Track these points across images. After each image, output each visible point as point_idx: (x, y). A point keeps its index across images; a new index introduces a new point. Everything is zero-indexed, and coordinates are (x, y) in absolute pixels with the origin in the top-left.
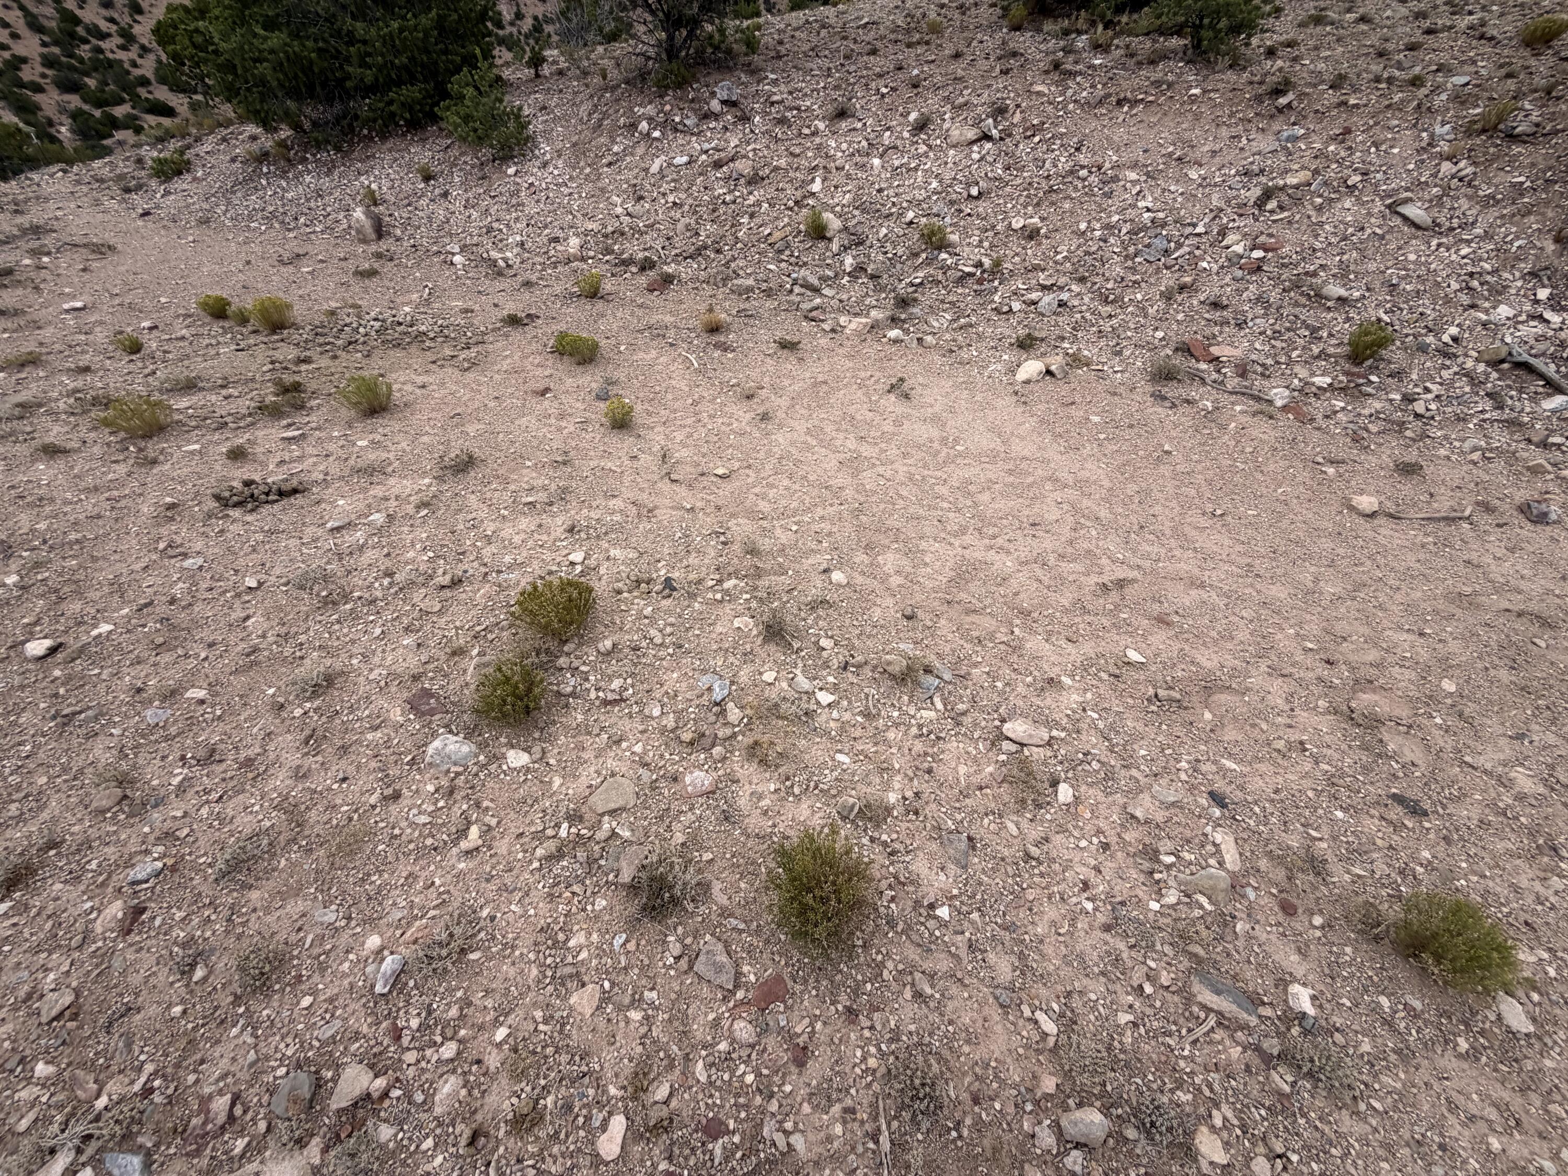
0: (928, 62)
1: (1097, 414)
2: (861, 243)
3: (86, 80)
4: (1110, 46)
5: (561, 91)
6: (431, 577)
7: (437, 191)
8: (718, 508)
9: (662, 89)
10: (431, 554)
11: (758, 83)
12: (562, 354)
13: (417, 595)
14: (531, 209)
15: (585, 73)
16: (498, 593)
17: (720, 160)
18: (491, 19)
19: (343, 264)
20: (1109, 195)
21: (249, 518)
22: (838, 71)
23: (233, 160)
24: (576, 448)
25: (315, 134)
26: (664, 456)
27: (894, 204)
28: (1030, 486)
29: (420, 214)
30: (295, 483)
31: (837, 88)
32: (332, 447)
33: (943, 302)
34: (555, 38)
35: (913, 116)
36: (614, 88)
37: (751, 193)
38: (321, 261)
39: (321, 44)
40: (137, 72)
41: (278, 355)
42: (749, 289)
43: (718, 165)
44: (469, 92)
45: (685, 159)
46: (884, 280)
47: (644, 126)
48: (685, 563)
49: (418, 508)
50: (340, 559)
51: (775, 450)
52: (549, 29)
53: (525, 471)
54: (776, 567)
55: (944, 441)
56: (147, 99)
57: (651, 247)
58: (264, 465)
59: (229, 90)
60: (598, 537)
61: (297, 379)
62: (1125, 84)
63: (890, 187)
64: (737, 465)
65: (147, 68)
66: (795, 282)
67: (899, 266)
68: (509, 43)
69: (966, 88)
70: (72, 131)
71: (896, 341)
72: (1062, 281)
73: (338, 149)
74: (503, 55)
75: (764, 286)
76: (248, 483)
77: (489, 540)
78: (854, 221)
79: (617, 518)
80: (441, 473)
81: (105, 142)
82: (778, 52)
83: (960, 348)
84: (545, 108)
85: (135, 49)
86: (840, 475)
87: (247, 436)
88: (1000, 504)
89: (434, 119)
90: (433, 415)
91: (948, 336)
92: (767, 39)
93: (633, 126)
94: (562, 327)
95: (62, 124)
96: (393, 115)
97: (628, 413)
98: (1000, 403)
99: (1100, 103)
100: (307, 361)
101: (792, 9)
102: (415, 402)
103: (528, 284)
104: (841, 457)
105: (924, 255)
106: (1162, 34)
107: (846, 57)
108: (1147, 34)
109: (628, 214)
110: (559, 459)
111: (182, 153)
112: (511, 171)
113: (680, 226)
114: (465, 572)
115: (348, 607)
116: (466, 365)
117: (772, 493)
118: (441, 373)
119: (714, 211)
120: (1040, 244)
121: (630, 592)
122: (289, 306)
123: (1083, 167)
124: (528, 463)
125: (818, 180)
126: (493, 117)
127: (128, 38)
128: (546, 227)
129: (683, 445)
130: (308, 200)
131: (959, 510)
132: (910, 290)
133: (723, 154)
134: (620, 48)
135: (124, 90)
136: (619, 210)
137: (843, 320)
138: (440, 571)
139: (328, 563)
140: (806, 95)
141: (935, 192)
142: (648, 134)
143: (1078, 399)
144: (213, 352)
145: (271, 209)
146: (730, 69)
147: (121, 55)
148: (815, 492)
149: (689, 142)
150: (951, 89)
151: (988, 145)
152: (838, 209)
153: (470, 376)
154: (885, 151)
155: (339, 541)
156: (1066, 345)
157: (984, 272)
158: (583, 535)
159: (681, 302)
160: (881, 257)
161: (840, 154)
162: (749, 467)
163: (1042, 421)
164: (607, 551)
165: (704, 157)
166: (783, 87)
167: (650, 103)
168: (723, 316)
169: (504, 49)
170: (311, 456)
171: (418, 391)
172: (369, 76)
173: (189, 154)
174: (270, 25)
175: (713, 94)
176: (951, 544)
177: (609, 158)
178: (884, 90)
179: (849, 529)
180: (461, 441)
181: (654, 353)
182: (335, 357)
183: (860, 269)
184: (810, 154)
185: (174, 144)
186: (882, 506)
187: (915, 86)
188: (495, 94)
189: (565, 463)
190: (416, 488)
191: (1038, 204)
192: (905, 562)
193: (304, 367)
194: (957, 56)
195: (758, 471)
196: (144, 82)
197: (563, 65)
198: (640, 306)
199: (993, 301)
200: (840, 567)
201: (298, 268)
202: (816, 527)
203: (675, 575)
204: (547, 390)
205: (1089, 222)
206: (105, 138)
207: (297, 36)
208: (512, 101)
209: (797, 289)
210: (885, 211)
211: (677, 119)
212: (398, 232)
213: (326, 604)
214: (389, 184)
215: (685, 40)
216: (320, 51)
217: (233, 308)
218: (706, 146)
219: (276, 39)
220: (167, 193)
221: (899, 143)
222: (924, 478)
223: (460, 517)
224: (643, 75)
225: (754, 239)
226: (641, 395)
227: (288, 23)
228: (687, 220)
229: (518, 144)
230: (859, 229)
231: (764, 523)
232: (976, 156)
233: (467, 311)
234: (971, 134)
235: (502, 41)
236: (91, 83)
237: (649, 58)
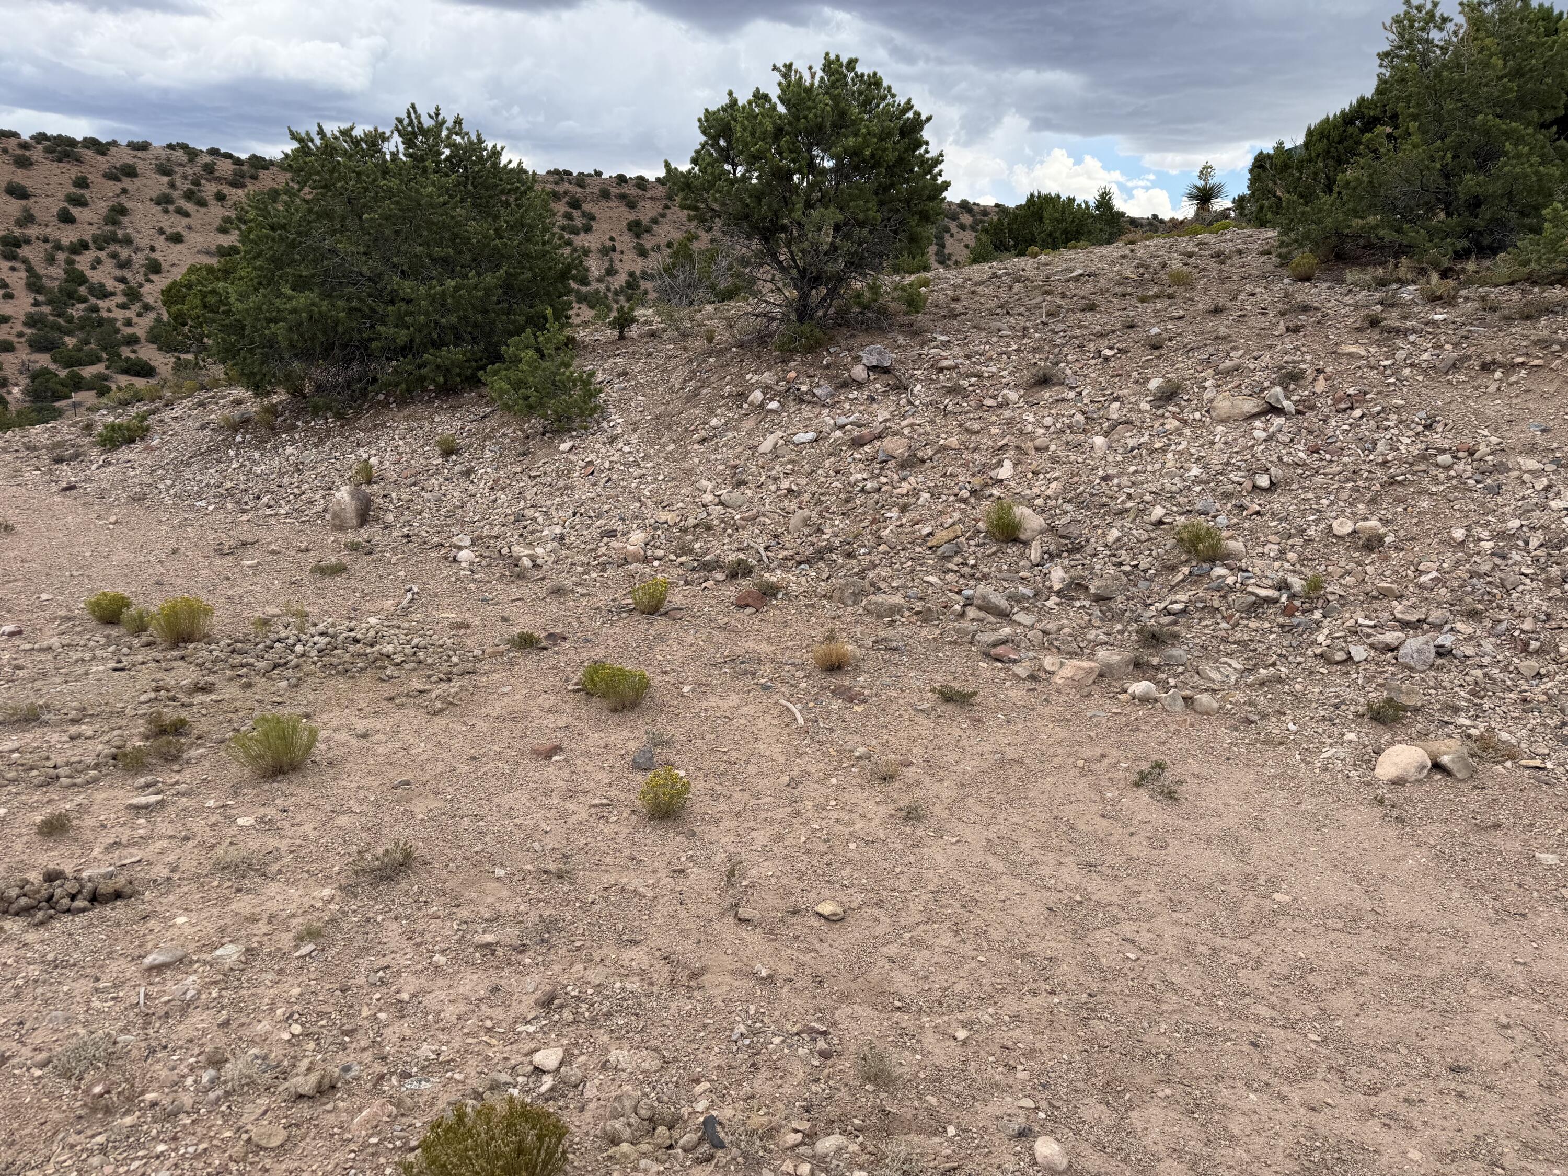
0: (1172, 318)
1: (1550, 850)
2: (1078, 549)
3: (67, 338)
4: (1455, 297)
5: (650, 355)
6: (285, 1075)
7: (457, 469)
8: (819, 980)
9: (787, 353)
10: (297, 1029)
11: (922, 346)
12: (589, 694)
13: (251, 1110)
14: (584, 492)
15: (685, 335)
16: (393, 1119)
17: (860, 437)
18: (574, 278)
19: (302, 556)
20: (1497, 490)
21: (31, 937)
22: (1037, 331)
23: (203, 427)
24: (585, 850)
25: (316, 399)
26: (731, 873)
27: (1129, 496)
28: (1436, 984)
29: (427, 495)
30: (121, 881)
31: (1034, 350)
32: (198, 825)
33: (1225, 640)
34: (652, 295)
35: (1154, 384)
36: (721, 353)
37: (904, 479)
38: (274, 552)
39: (354, 304)
40: (129, 331)
41: (169, 679)
42: (894, 610)
43: (857, 443)
44: (529, 354)
45: (811, 435)
46: (1119, 603)
47: (757, 396)
48: (747, 1089)
49: (300, 939)
50: (146, 1025)
51: (930, 874)
52: (645, 285)
53: (491, 886)
54: (923, 1116)
55: (1248, 881)
56: (127, 358)
57: (749, 547)
58: (87, 846)
59: (227, 351)
60: (593, 1021)
61: (184, 714)
62: (1489, 345)
63: (1123, 473)
64: (858, 898)
65: (142, 326)
66: (969, 602)
67: (1143, 584)
68: (592, 300)
69: (1234, 349)
70: (26, 392)
71: (1145, 700)
72: (1436, 615)
73: (339, 416)
74: (582, 313)
75: (918, 607)
76: (51, 877)
77: (401, 1009)
78: (1065, 520)
79: (633, 985)
80: (353, 880)
81: (57, 404)
82: (952, 310)
83: (1264, 716)
84: (625, 374)
85: (136, 307)
86: (1050, 933)
87: (79, 799)
88: (1375, 1019)
89: (474, 382)
90: (369, 781)
91: (1239, 697)
92: (937, 295)
93: (742, 396)
94: (598, 653)
95: (17, 385)
96: (422, 379)
97: (680, 795)
98: (1352, 818)
99: (1454, 367)
100: (206, 689)
101: (975, 261)
102: (345, 759)
103: (558, 591)
104: (1051, 898)
105: (1186, 570)
106: (1535, 283)
107: (1050, 314)
108: (1512, 283)
109: (721, 503)
110: (553, 867)
111: (144, 418)
112: (565, 446)
113: (795, 520)
114: (347, 1069)
115: (128, 1120)
116: (438, 705)
117: (920, 958)
118: (396, 717)
119: (847, 501)
120: (1387, 559)
121: (634, 1142)
122: (208, 611)
123: (1443, 451)
124: (500, 872)
125: (1007, 464)
126: (554, 383)
127: (133, 295)
128: (599, 516)
129: (769, 856)
130: (281, 475)
131: (1292, 1025)
132: (1165, 620)
133: (865, 431)
134: (734, 308)
135: (104, 349)
136: (708, 498)
137: (1049, 662)
138: (304, 1064)
139: (125, 1030)
140: (991, 359)
141: (1197, 481)
142: (762, 405)
143: (1503, 817)
144: (80, 670)
145: (229, 485)
146: (882, 330)
147: (119, 314)
148: (1002, 964)
149: (818, 416)
150: (1211, 350)
151: (1279, 421)
152: (1039, 502)
153: (441, 722)
154: (1113, 427)
155: (153, 990)
156: (1463, 721)
157: (1293, 596)
158: (567, 1015)
159: (786, 624)
160: (1111, 570)
161: (1041, 431)
162: (880, 904)
163: (1440, 856)
164: (606, 1050)
165: (838, 433)
166: (957, 350)
167: (769, 369)
168: (850, 648)
169: (584, 307)
170: (162, 837)
171: (354, 743)
172: (403, 336)
173: (151, 421)
174: (300, 285)
175: (857, 359)
176: (1283, 1098)
177: (704, 434)
178: (1109, 353)
179: (1069, 1049)
180: (399, 828)
181: (734, 699)
182: (249, 685)
183: (1076, 586)
184: (995, 431)
185: (140, 408)
186: (1135, 1003)
187: (1156, 347)
188: (563, 357)
189: (560, 875)
190: (307, 901)
191: (1373, 501)
192: (1188, 1129)
193: (199, 698)
194: (1217, 311)
195: (895, 915)
196: (132, 341)
197: (657, 325)
198: (723, 628)
199: (1315, 643)
200: (1051, 1128)
201: (238, 560)
202: (1004, 1036)
203: (726, 1113)
204: (557, 749)
205: (1468, 528)
206: (59, 399)
207: (329, 296)
208: (582, 365)
209: (972, 612)
210: (1116, 505)
211: (804, 388)
212: (390, 518)
213: (94, 1110)
214: (395, 458)
215: (824, 299)
216: (352, 310)
217: (133, 611)
218: (842, 420)
219: (302, 300)
220: (107, 463)
221: (1134, 417)
222: (1214, 951)
223: (363, 962)
224: (762, 339)
225: (906, 540)
226: (706, 764)
227: (323, 284)
228: (806, 512)
229: (582, 414)
230: (1074, 530)
231: (904, 1019)
232: (1260, 435)
233: (460, 626)
234: (1250, 406)
235: (582, 299)
236: (70, 341)
237: (774, 319)
